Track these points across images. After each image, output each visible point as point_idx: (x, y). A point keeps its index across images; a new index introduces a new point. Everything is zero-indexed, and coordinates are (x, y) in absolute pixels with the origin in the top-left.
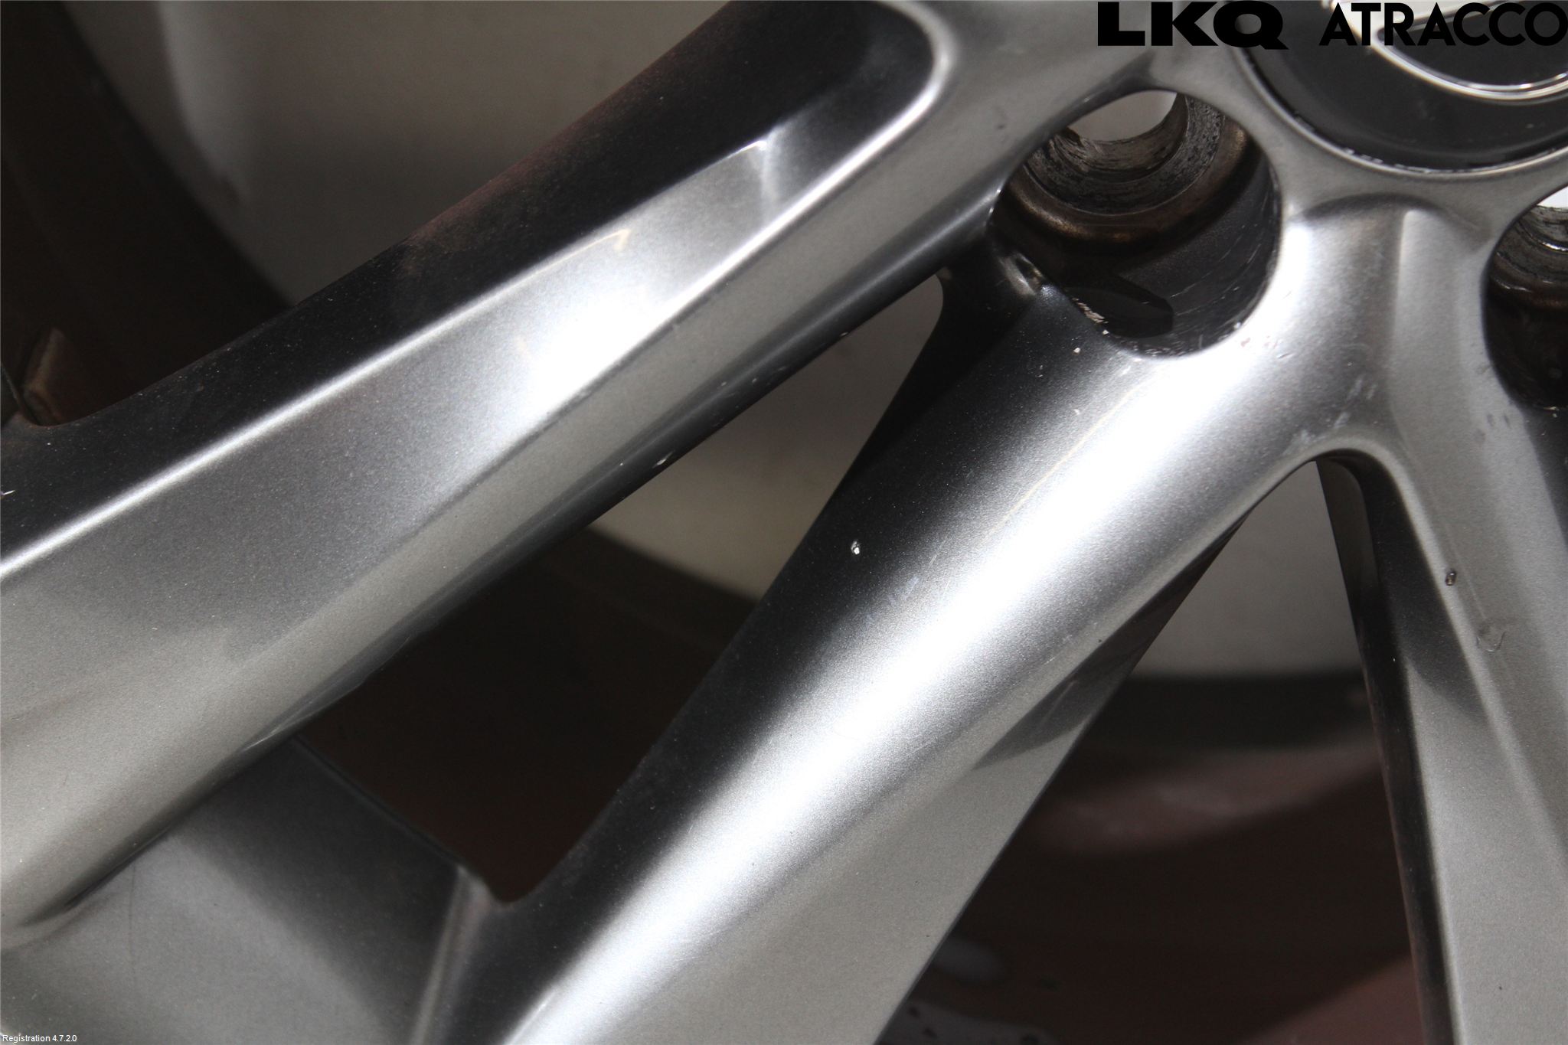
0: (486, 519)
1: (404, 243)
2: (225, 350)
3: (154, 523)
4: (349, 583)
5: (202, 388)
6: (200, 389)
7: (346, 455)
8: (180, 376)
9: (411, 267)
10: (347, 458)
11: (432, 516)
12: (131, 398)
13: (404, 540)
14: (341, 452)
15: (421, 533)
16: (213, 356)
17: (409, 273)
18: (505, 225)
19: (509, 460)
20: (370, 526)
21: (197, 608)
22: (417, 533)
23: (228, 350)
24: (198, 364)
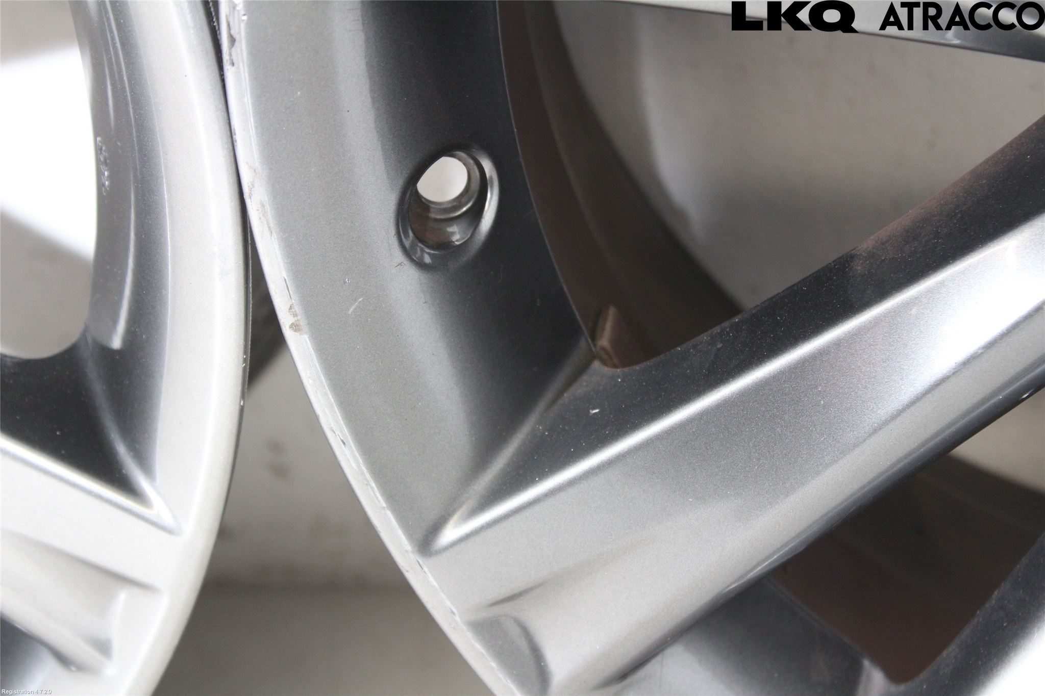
0: (910, 432)
1: (852, 252)
2: (734, 321)
3: (693, 432)
4: (818, 473)
5: (721, 345)
6: (719, 346)
7: (820, 389)
8: (705, 337)
9: (859, 268)
10: (820, 391)
11: (875, 430)
12: (673, 351)
13: (856, 446)
14: (816, 387)
15: (867, 441)
16: (726, 324)
17: (859, 272)
18: (924, 240)
19: (928, 394)
20: (834, 435)
21: (719, 487)
22: (865, 440)
23: (737, 320)
24: (717, 330)
